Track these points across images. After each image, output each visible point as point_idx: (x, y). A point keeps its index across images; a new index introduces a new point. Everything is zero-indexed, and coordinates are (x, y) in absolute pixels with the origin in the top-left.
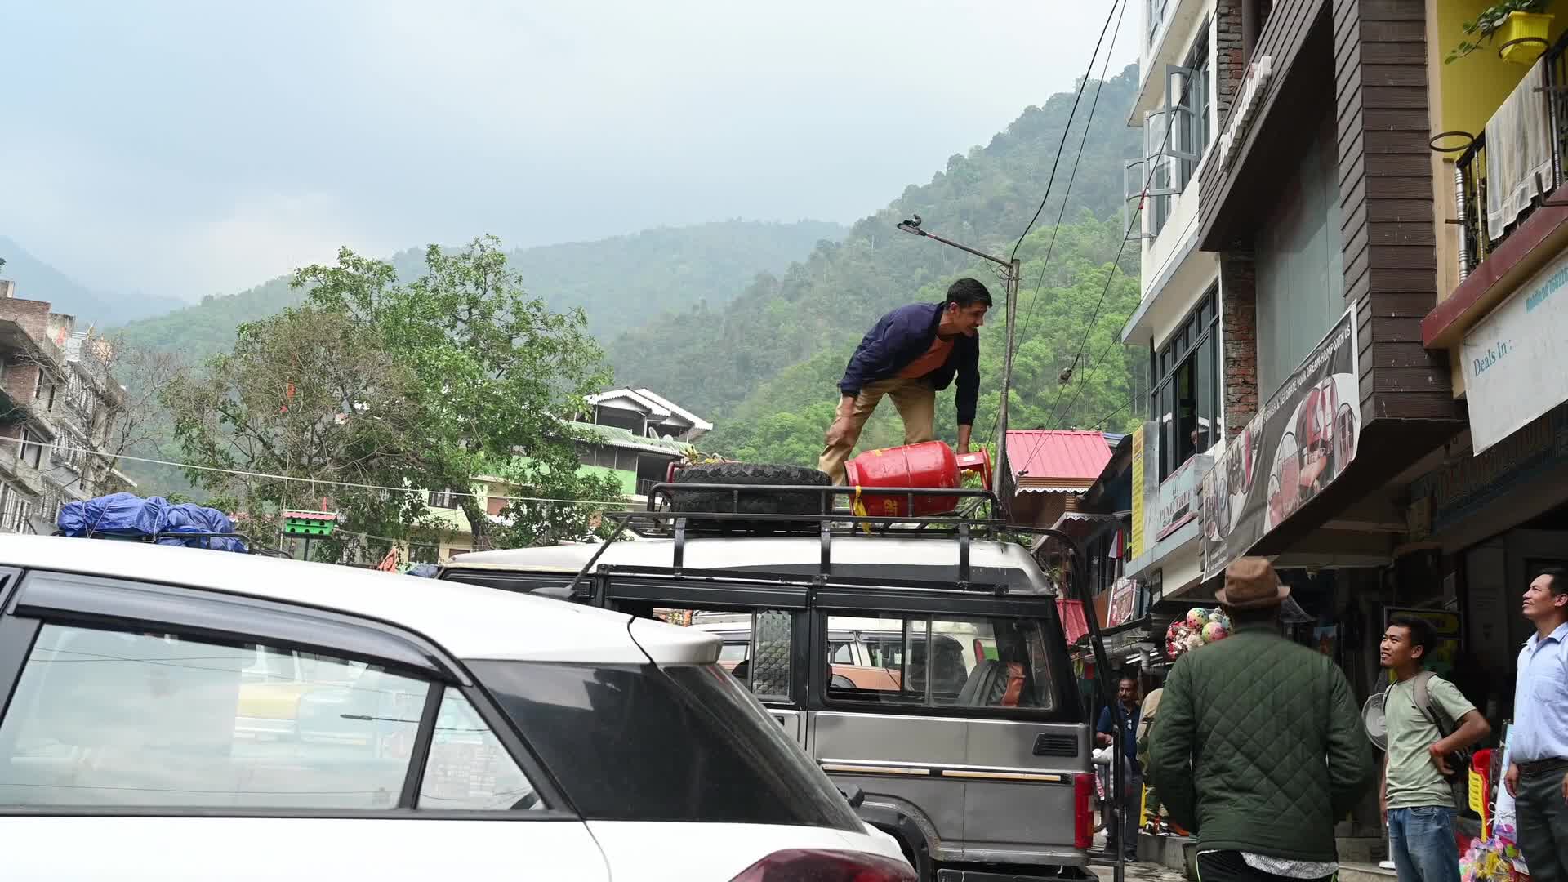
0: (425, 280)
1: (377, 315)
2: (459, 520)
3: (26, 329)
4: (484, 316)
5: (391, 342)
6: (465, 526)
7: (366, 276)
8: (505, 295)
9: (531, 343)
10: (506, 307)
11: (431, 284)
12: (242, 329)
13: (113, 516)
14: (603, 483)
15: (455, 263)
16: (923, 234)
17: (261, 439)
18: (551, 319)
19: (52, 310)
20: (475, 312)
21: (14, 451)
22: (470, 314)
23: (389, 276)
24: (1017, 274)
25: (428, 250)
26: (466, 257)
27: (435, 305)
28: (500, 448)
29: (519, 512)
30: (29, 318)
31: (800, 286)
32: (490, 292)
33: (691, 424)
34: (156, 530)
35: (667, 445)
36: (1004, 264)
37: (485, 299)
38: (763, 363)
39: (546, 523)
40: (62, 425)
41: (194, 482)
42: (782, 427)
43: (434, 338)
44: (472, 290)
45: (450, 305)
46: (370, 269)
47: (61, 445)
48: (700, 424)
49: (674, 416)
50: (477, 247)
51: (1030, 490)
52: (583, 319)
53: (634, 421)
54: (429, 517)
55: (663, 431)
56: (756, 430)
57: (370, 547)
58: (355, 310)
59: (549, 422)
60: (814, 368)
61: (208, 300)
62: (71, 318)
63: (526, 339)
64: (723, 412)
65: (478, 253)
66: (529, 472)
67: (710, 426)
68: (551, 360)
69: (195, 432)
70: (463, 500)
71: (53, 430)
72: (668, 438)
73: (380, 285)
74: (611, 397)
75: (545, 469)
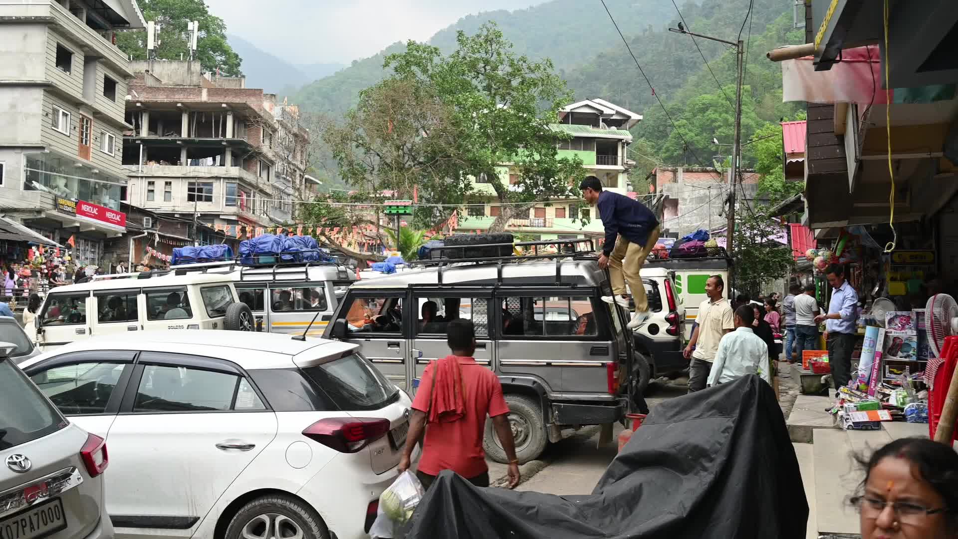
0: (458, 52)
1: (431, 77)
2: (489, 189)
3: (253, 106)
4: (495, 69)
5: (444, 91)
6: (495, 194)
7: (423, 55)
8: (503, 56)
9: (522, 83)
10: (506, 62)
11: (462, 54)
12: (362, 94)
13: (261, 246)
14: (571, 162)
15: (473, 40)
16: (685, 32)
17: (378, 155)
18: (532, 66)
19: (264, 92)
20: (488, 68)
21: (256, 172)
22: (485, 69)
23: (436, 53)
24: (742, 50)
25: (458, 35)
26: (478, 36)
27: (465, 68)
28: (510, 147)
29: (525, 183)
30: (253, 99)
32: (495, 55)
33: (629, 117)
34: (280, 251)
35: (614, 133)
36: (734, 44)
37: (493, 59)
38: (691, 62)
39: (541, 188)
41: (347, 181)
42: (703, 104)
43: (466, 87)
44: (484, 56)
45: (473, 66)
46: (425, 51)
47: (279, 166)
48: (635, 116)
49: (618, 113)
50: (485, 29)
52: (551, 64)
53: (593, 119)
54: (475, 191)
55: (610, 122)
56: (688, 109)
57: (444, 210)
58: (421, 76)
59: (536, 129)
61: (355, 62)
62: (274, 95)
63: (520, 80)
64: (667, 98)
65: (485, 33)
66: (527, 160)
67: (641, 117)
68: (535, 92)
69: (343, 156)
70: (492, 178)
71: (274, 159)
72: (614, 128)
73: (431, 60)
74: (578, 106)
75: (537, 157)
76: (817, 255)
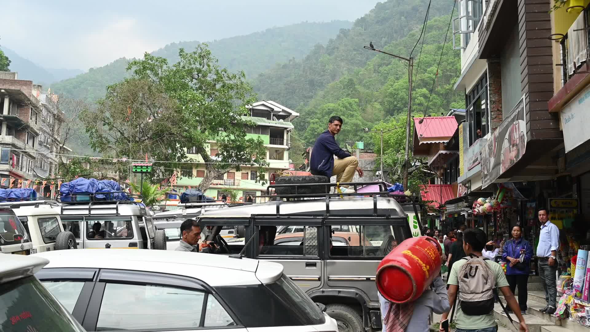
0: (179, 63)
1: (161, 79)
2: (199, 158)
3: (24, 92)
4: (204, 76)
5: (168, 89)
6: (202, 161)
7: (156, 64)
8: (211, 68)
9: (223, 86)
10: (212, 72)
11: (182, 64)
12: (109, 88)
13: (79, 187)
14: (256, 141)
15: (191, 55)
16: (374, 50)
17: (119, 131)
18: (231, 76)
19: (34, 83)
20: (200, 75)
21: (24, 141)
22: (198, 76)
23: (165, 63)
24: (412, 64)
25: (179, 51)
26: (195, 53)
27: (184, 73)
28: (214, 130)
29: (223, 155)
30: (25, 87)
31: (334, 49)
32: (206, 67)
33: (290, 114)
34: (94, 192)
35: (282, 124)
36: (407, 60)
37: (204, 69)
38: (320, 82)
39: (234, 158)
40: (41, 129)
41: (95, 150)
42: (329, 109)
43: (184, 87)
44: (198, 66)
45: (190, 72)
46: (157, 61)
47: (41, 137)
48: (294, 114)
49: (283, 111)
50: (199, 49)
51: (425, 142)
52: (244, 75)
53: (267, 114)
54: (188, 159)
55: (279, 117)
56: (319, 112)
57: (165, 172)
58: (153, 78)
59: (233, 118)
60: (341, 84)
61: (91, 70)
62: (41, 86)
63: (222, 84)
64: (304, 104)
65: (199, 51)
66: (226, 139)
67: (298, 114)
68: (232, 93)
69: (94, 130)
70: (200, 150)
71: (38, 132)
72: (281, 120)
73: (161, 67)
74: (257, 105)
75: (232, 137)
76: (486, 203)
